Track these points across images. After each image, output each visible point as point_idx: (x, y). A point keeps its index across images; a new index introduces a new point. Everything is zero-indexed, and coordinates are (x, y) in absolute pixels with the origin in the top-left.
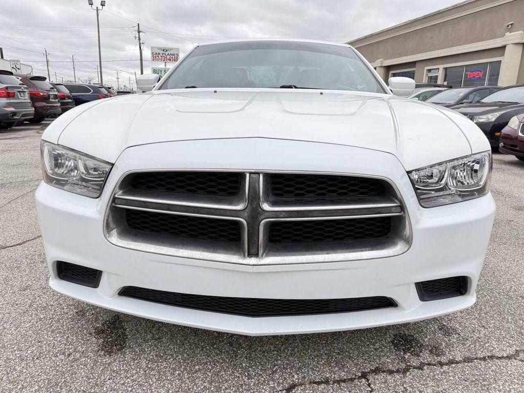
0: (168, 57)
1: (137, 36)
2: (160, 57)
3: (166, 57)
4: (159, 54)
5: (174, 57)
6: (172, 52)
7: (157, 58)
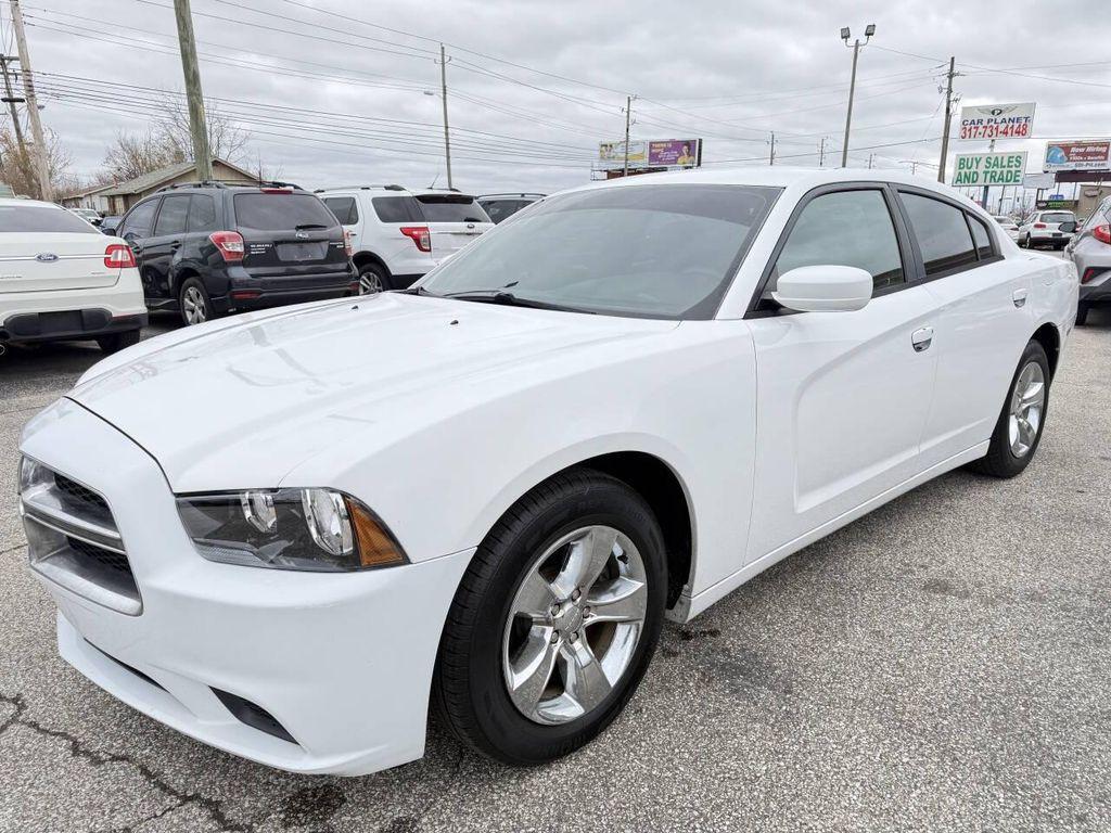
0: (1002, 127)
1: (946, 85)
2: (981, 130)
3: (997, 129)
4: (980, 121)
5: (1016, 125)
6: (1013, 115)
7: (973, 131)
